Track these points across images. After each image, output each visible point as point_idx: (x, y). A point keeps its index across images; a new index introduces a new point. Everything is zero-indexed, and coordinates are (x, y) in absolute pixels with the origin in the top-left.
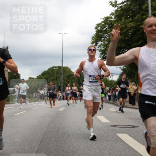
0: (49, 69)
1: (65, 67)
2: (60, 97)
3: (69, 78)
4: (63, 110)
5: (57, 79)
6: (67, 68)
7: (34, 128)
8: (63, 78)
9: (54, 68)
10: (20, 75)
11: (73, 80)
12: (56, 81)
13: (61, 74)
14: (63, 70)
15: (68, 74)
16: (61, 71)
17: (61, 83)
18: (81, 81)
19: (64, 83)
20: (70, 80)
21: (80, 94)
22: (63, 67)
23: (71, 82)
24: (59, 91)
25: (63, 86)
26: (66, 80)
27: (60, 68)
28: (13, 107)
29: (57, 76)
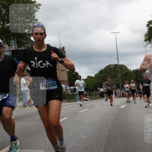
0: (106, 68)
1: (121, 65)
2: (119, 95)
3: (127, 76)
4: (125, 107)
5: (115, 76)
6: (123, 66)
7: (98, 125)
8: (121, 75)
9: (111, 67)
10: (78, 73)
11: (131, 78)
12: (114, 79)
13: (118, 71)
14: (120, 68)
15: (125, 72)
16: (118, 69)
17: (119, 81)
18: (138, 78)
19: (122, 81)
20: (128, 78)
21: (139, 91)
22: (119, 64)
23: (129, 80)
24: (118, 89)
25: (122, 84)
26: (124, 78)
27: (116, 66)
28: (76, 105)
29: (114, 74)
